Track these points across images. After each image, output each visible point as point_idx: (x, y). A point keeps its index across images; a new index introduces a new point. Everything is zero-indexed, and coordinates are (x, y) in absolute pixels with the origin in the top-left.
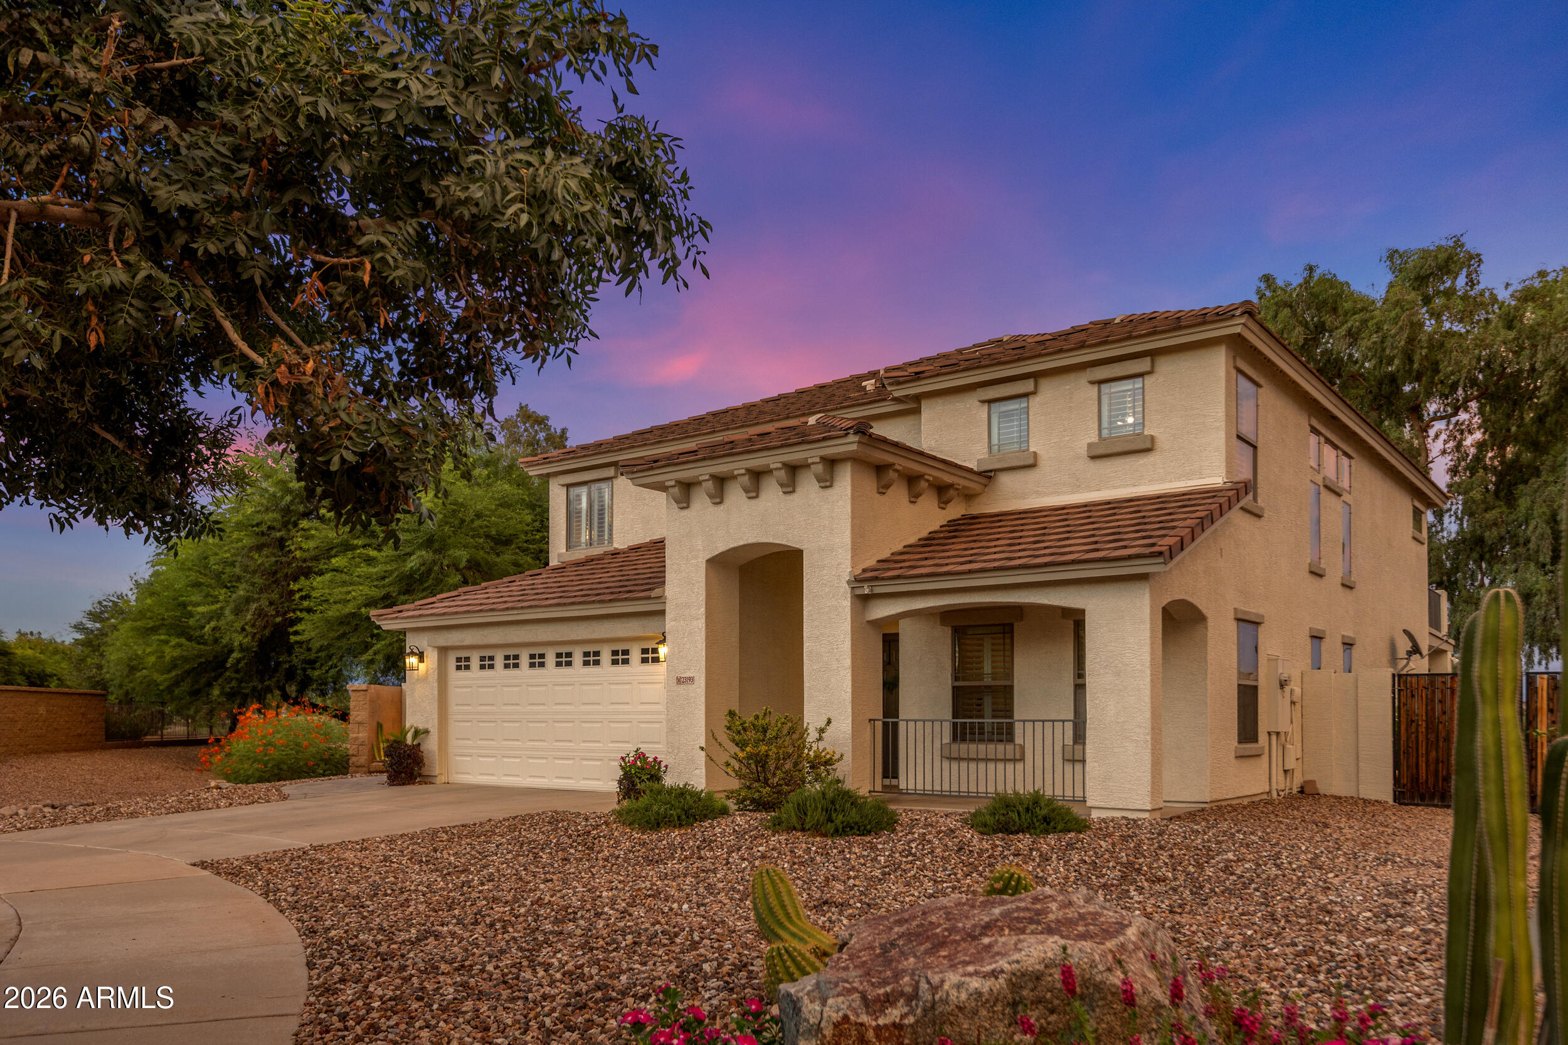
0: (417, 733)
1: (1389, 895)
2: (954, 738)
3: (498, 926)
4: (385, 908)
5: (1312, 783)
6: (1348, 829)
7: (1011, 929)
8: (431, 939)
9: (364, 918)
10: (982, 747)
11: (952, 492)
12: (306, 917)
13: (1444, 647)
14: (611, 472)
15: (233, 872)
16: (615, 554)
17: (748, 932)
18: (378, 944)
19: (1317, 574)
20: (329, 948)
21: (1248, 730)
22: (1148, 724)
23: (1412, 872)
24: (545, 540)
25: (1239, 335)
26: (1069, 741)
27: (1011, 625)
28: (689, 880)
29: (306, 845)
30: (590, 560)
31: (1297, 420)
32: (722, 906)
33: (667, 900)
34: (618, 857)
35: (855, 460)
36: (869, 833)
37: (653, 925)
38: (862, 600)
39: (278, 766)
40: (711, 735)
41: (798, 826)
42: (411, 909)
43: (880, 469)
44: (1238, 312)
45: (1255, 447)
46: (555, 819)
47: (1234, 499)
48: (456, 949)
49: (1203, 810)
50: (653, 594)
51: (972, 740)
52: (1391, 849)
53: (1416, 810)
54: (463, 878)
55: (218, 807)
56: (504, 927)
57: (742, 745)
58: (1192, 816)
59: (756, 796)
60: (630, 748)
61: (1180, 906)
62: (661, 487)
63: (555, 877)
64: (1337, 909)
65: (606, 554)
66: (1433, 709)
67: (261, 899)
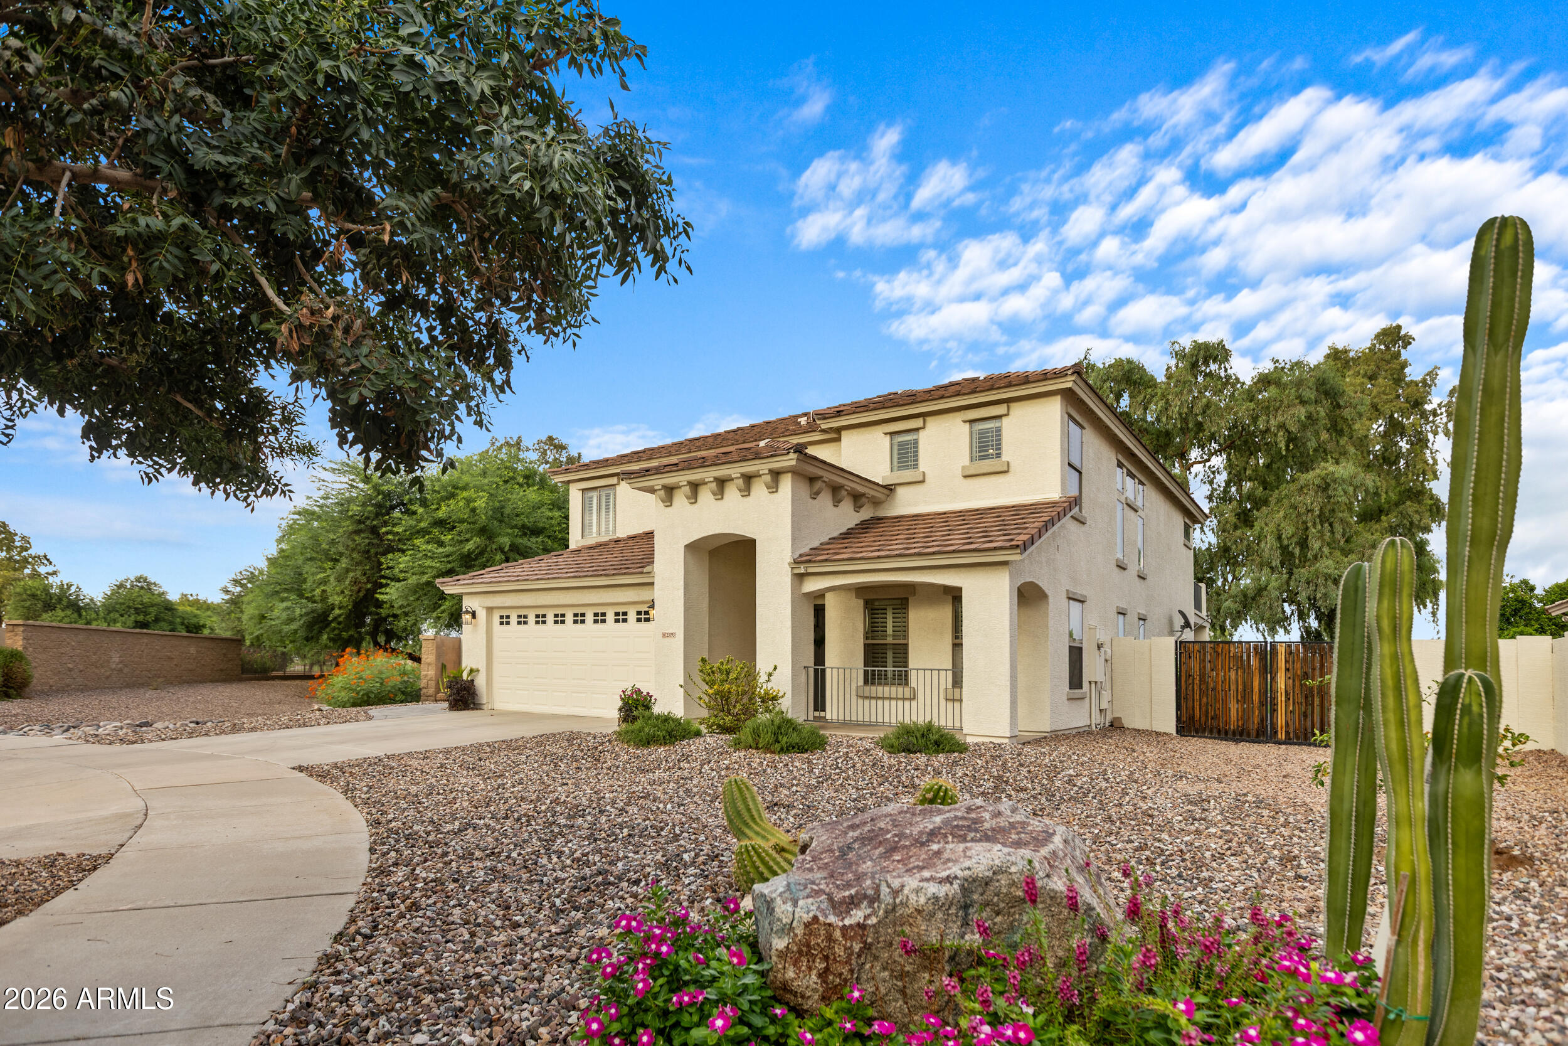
0: (471, 671)
1: (1190, 803)
2: (866, 682)
3: (524, 820)
4: (437, 804)
5: (1119, 719)
6: (1150, 753)
7: (954, 837)
8: (470, 830)
9: (419, 812)
10: (887, 689)
11: (864, 500)
12: (374, 811)
13: (1205, 624)
14: (614, 480)
15: (321, 774)
16: (617, 541)
17: (717, 827)
18: (428, 833)
19: (1122, 567)
20: (388, 837)
21: (1076, 680)
22: (1008, 674)
23: (1202, 786)
24: (566, 530)
25: (1070, 389)
26: (950, 686)
27: (907, 599)
28: (671, 785)
29: (382, 754)
30: (599, 545)
31: (1109, 456)
32: (696, 807)
33: (654, 801)
34: (618, 767)
35: (795, 472)
36: (806, 751)
37: (644, 820)
38: (799, 578)
39: (367, 694)
40: (688, 676)
41: (754, 745)
42: (457, 805)
43: (812, 480)
44: (1070, 372)
45: (1080, 473)
46: (571, 738)
47: (1067, 509)
48: (489, 839)
49: (1045, 737)
50: (645, 570)
51: (880, 684)
52: (1182, 768)
53: (1193, 740)
54: (499, 781)
55: (319, 724)
56: (528, 821)
57: (711, 684)
58: (1038, 742)
59: (721, 722)
60: (628, 686)
61: (1041, 810)
62: (651, 490)
63: (570, 782)
64: (1156, 813)
65: (611, 541)
66: (1204, 667)
67: (342, 796)
